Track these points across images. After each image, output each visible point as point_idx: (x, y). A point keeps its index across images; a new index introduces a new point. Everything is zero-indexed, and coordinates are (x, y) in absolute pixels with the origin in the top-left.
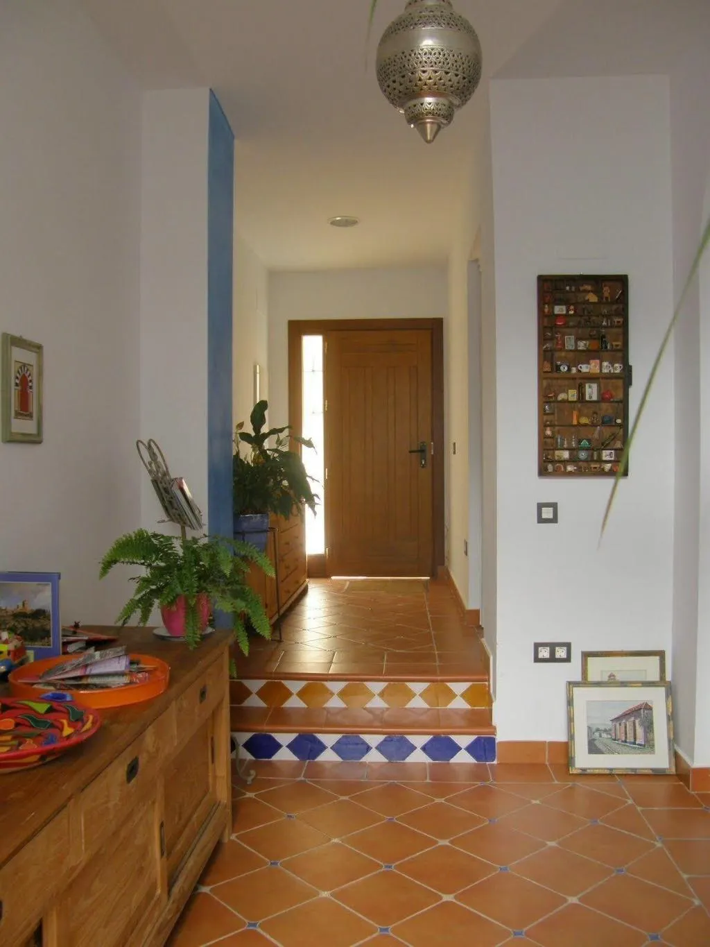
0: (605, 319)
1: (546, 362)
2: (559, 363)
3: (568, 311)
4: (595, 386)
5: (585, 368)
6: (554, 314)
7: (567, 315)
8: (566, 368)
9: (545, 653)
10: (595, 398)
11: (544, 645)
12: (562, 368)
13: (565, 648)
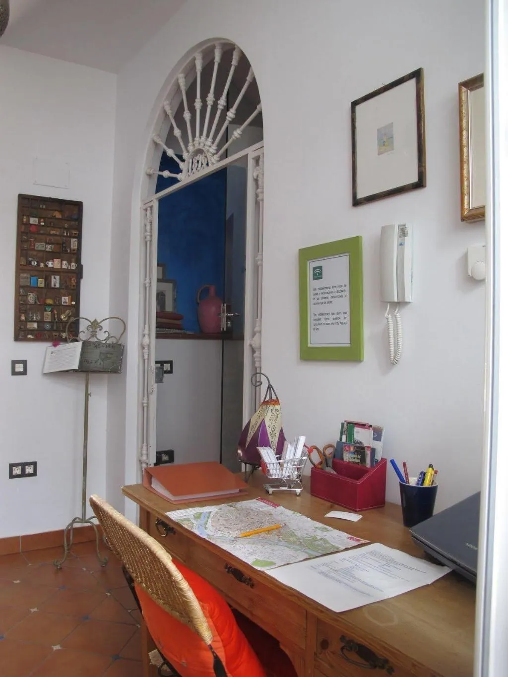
0: (65, 232)
1: (22, 258)
2: (30, 259)
3: (39, 223)
4: (58, 277)
5: (50, 264)
6: (29, 223)
7: (39, 225)
8: (36, 263)
9: (17, 471)
10: (58, 286)
11: (17, 465)
12: (32, 263)
13: (32, 466)
